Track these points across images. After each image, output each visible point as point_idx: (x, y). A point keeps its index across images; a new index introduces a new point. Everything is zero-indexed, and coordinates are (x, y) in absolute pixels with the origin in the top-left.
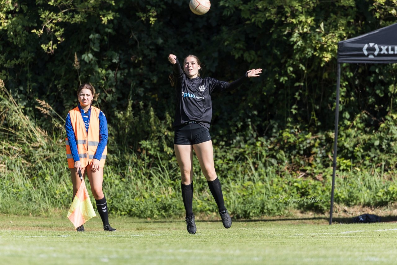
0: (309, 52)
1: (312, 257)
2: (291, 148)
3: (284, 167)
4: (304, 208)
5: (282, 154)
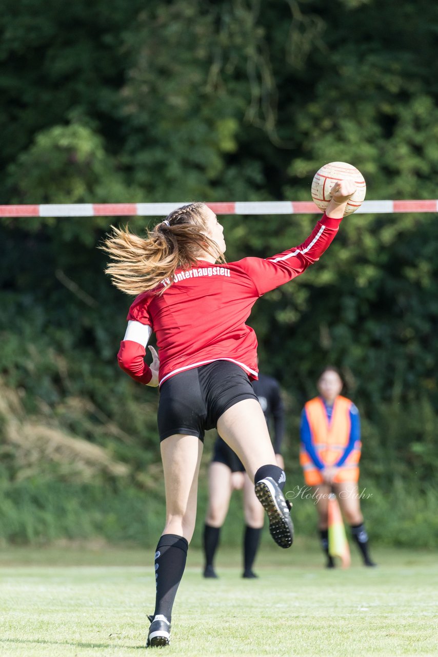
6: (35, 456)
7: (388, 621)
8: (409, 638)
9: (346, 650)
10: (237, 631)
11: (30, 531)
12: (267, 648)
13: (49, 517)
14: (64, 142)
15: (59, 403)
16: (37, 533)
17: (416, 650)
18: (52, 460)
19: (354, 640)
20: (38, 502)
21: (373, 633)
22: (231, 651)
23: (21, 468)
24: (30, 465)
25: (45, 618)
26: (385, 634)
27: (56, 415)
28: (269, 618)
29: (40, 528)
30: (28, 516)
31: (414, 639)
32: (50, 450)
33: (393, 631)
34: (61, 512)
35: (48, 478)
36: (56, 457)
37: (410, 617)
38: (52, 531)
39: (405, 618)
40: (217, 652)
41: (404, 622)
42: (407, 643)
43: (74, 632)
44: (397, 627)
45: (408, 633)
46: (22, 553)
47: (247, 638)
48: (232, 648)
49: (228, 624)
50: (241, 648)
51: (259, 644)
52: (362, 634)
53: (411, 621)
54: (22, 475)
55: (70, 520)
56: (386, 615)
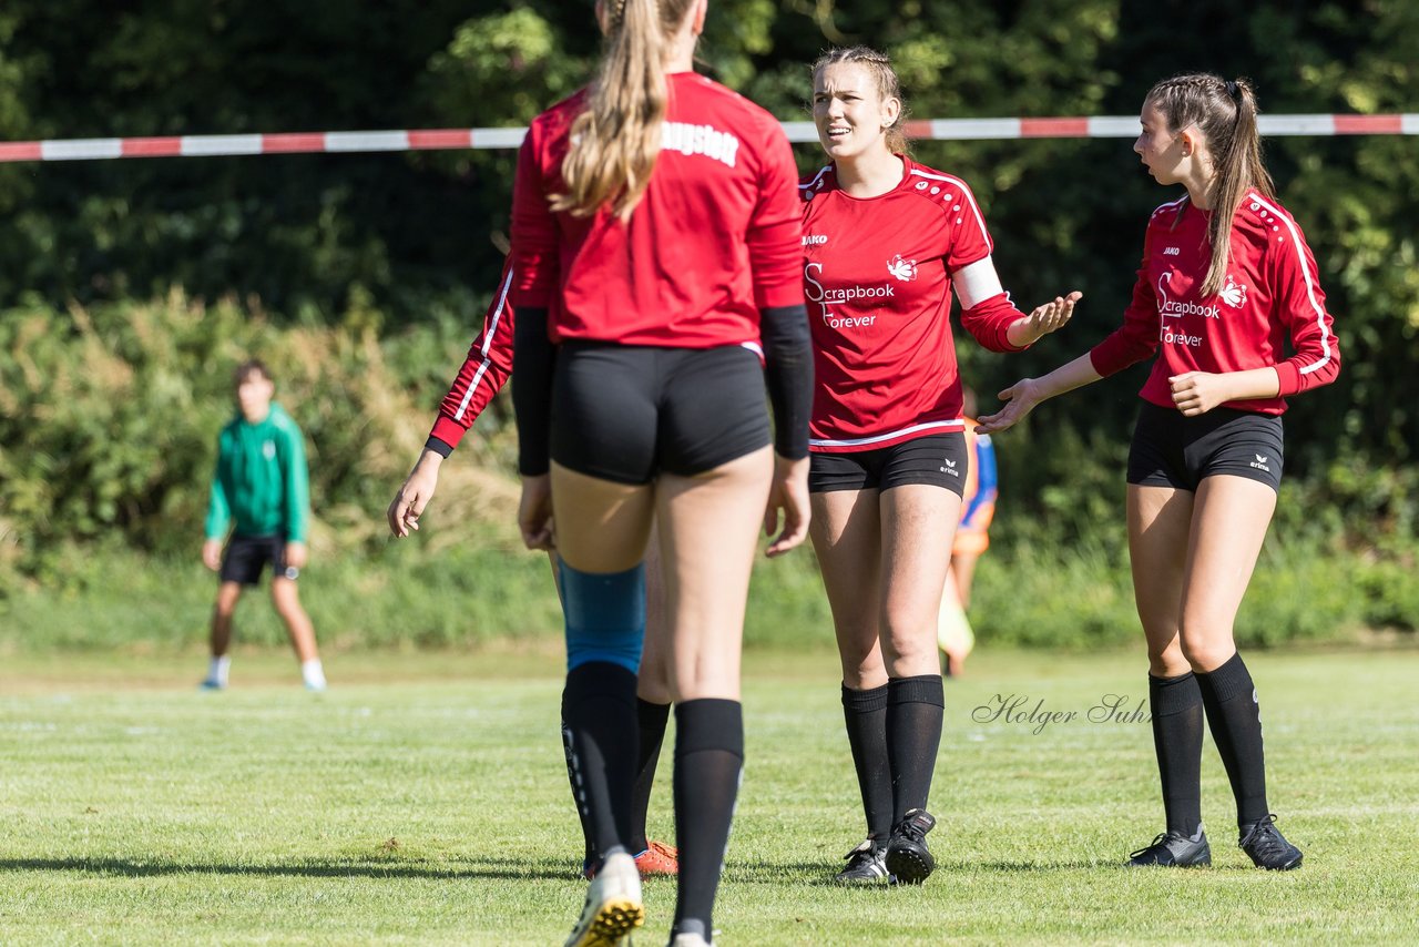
0: (1383, 304)
1: (1397, 723)
2: (1348, 502)
3: (1337, 539)
4: (1376, 623)
5: (1332, 515)
6: (458, 513)
7: (1018, 756)
8: (1051, 782)
9: (953, 799)
10: (781, 771)
11: (450, 630)
12: (829, 797)
13: (480, 604)
14: (502, 39)
15: (496, 433)
16: (461, 631)
17: (1062, 800)
18: (485, 519)
19: (965, 784)
20: (461, 583)
21: (995, 774)
22: (772, 802)
23: (437, 531)
24: (450, 528)
25: (481, 755)
26: (1012, 774)
27: (492, 449)
28: (831, 751)
29: (467, 622)
30: (448, 606)
31: (1058, 782)
32: (481, 505)
33: (1025, 770)
34: (500, 597)
35: (479, 546)
36: (492, 515)
37: (1051, 749)
38: (486, 628)
39: (1043, 751)
40: (750, 804)
41: (1042, 757)
42: (1048, 788)
43: (526, 777)
44: (1032, 766)
45: (1049, 774)
46: (436, 660)
47: (796, 781)
48: (773, 797)
49: (765, 762)
50: (788, 797)
51: (816, 790)
52: (977, 775)
53: (1053, 755)
54: (438, 544)
55: (513, 610)
56: (1012, 746)
